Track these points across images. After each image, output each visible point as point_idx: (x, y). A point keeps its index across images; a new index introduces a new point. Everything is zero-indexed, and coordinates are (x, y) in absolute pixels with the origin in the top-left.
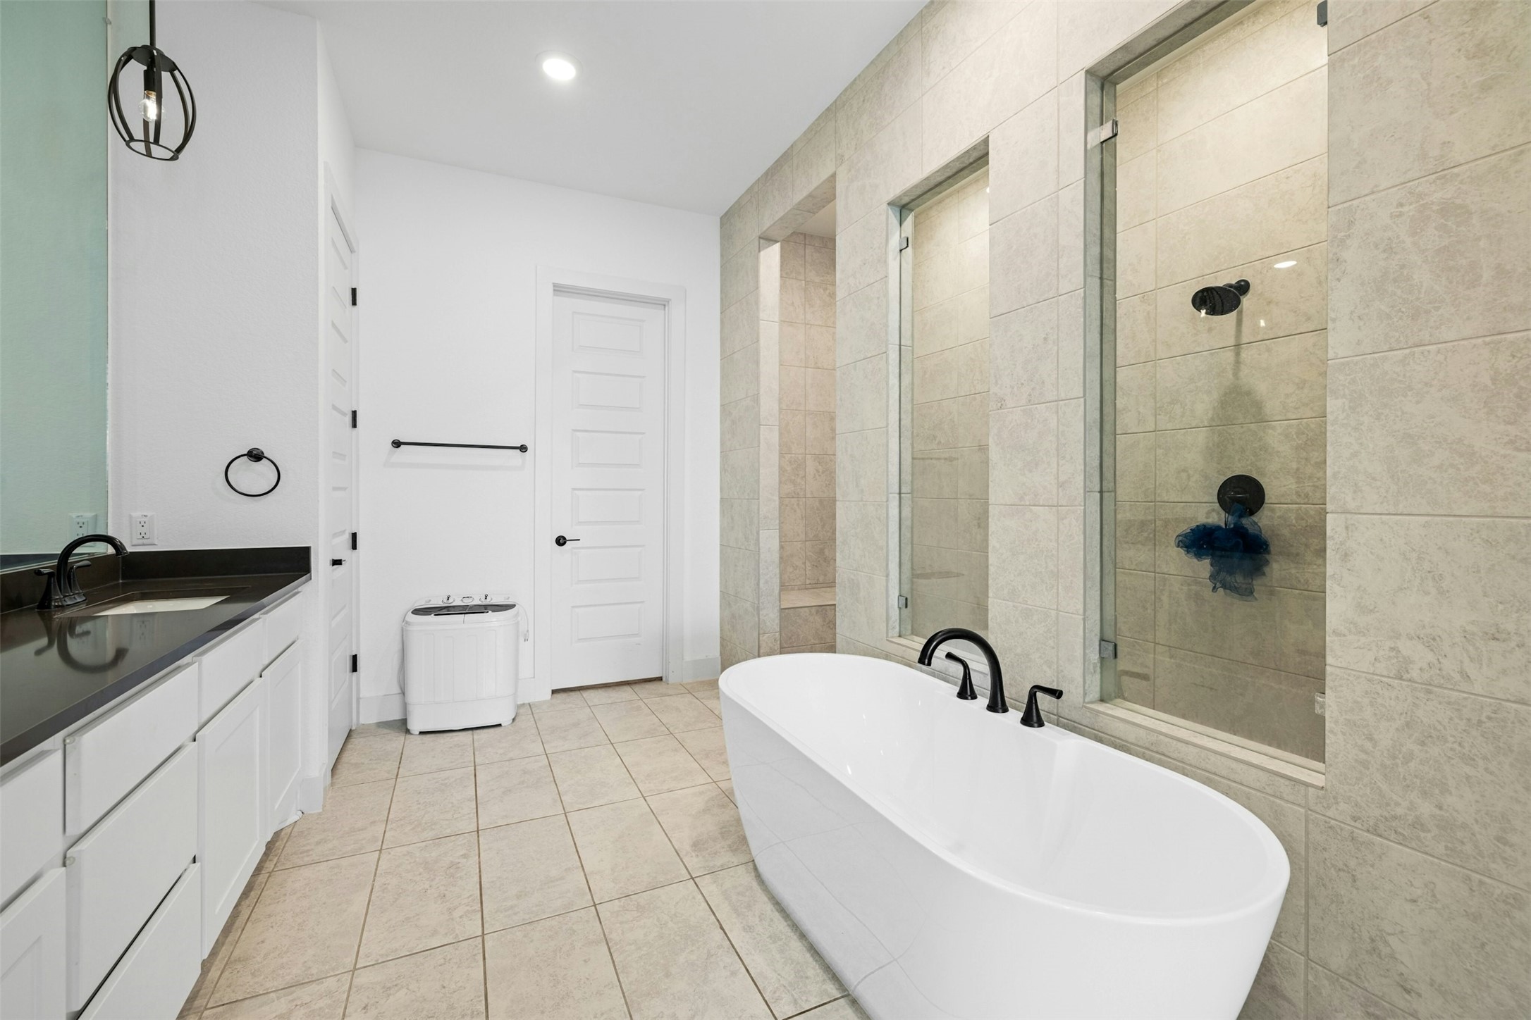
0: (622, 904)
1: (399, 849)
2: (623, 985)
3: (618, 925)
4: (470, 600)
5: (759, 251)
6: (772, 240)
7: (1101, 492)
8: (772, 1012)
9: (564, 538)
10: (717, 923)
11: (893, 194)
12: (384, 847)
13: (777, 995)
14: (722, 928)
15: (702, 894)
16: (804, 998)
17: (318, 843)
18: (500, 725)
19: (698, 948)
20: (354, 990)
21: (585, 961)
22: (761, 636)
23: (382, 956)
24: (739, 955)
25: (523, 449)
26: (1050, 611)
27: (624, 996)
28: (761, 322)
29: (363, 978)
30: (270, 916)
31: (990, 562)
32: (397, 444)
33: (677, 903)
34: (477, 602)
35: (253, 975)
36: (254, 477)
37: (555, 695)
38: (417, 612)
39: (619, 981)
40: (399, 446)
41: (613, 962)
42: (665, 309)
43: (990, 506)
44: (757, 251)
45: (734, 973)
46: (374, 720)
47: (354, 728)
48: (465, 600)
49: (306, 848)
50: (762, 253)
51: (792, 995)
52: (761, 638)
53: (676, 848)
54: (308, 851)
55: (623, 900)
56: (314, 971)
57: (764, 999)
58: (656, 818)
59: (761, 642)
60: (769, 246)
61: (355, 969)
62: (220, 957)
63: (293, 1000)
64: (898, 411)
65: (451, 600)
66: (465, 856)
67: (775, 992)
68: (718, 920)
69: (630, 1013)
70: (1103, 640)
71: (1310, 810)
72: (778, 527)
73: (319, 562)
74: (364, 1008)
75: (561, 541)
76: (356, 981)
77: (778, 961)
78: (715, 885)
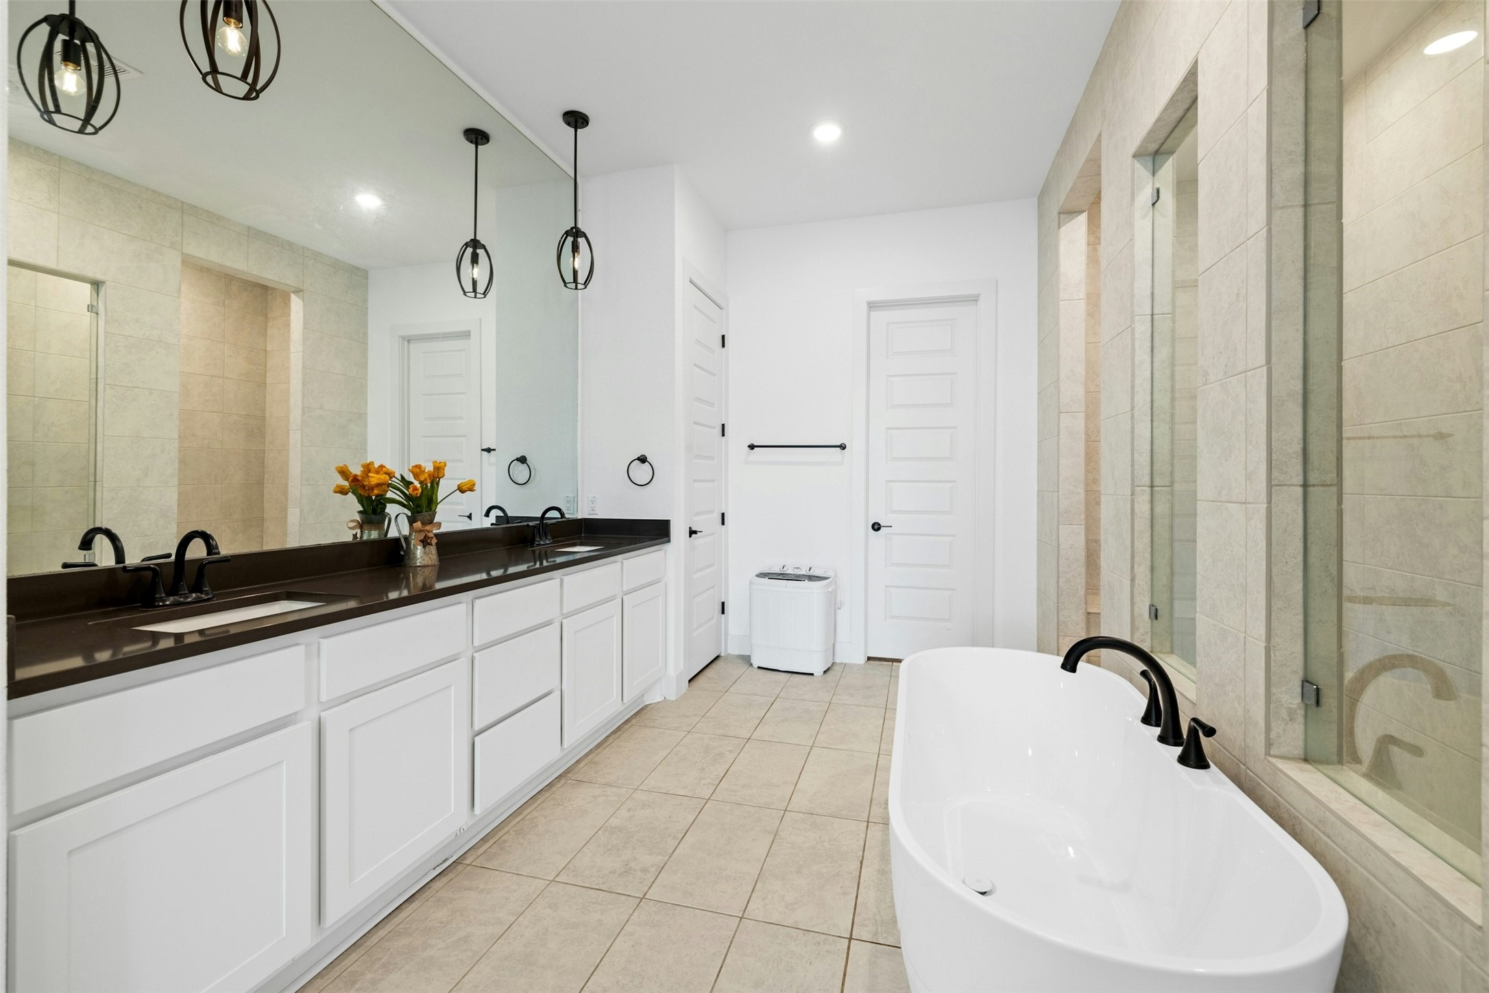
0: (804, 817)
1: (698, 734)
2: (765, 864)
3: (791, 828)
4: (799, 570)
5: (1059, 227)
6: (1074, 212)
7: (1305, 486)
8: (852, 930)
9: (879, 524)
10: (861, 858)
11: (1133, 145)
12: (692, 731)
13: (867, 922)
14: (861, 863)
15: (866, 835)
16: (885, 935)
17: (662, 717)
18: (813, 674)
19: (833, 866)
20: (630, 799)
21: (754, 840)
22: (1060, 638)
23: (653, 788)
24: (859, 885)
25: (843, 447)
26: (1240, 633)
27: (761, 870)
28: (1061, 302)
29: (639, 796)
30: (619, 747)
31: (1198, 570)
32: (752, 447)
33: (842, 833)
34: (803, 572)
35: (596, 772)
36: (642, 473)
37: (869, 662)
38: (762, 575)
39: (765, 860)
40: (753, 449)
41: (770, 848)
42: (977, 304)
43: (1198, 502)
44: (1056, 226)
45: (845, 894)
46: (736, 652)
47: (722, 655)
48: (795, 570)
49: (655, 718)
50: (1063, 229)
51: (877, 929)
52: (1060, 641)
53: (874, 797)
54: (655, 720)
55: (806, 815)
56: (620, 782)
57: (853, 920)
58: (876, 771)
59: (1060, 645)
60: (1072, 219)
61: (637, 789)
62: (588, 758)
63: (603, 791)
64: (1149, 391)
65: (785, 569)
66: (731, 751)
67: (865, 920)
68: (863, 856)
69: (757, 881)
70: (1307, 681)
71: (1468, 957)
72: (1083, 523)
73: (678, 531)
74: (629, 810)
75: (876, 527)
76: (633, 795)
77: (886, 903)
78: (881, 833)
